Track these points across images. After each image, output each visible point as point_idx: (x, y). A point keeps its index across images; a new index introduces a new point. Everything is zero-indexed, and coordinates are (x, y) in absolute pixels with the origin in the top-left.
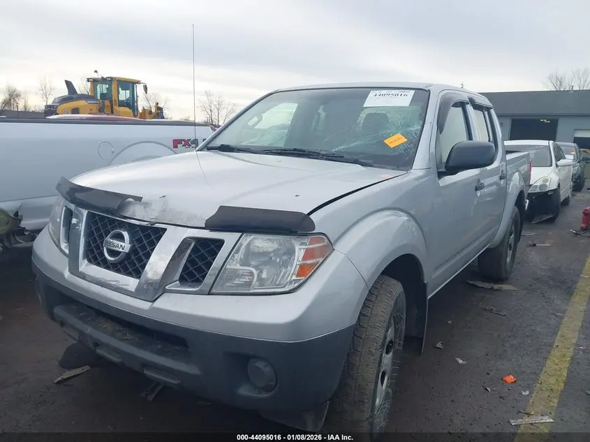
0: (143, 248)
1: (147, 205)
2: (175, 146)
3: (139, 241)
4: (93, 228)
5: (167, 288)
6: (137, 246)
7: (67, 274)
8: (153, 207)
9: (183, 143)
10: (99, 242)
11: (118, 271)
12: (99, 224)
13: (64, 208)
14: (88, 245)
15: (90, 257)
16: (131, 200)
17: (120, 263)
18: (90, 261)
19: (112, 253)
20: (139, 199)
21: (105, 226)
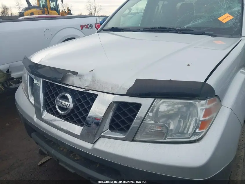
0: (82, 106)
1: (81, 76)
2: (82, 29)
3: (79, 100)
4: (47, 91)
5: (102, 134)
6: (78, 104)
7: (35, 119)
8: (86, 78)
9: (85, 26)
10: (52, 100)
11: (67, 120)
12: (51, 88)
13: (29, 76)
14: (45, 101)
15: (48, 109)
16: (69, 73)
17: (68, 115)
18: (48, 112)
19: (62, 109)
20: (75, 73)
21: (55, 89)
